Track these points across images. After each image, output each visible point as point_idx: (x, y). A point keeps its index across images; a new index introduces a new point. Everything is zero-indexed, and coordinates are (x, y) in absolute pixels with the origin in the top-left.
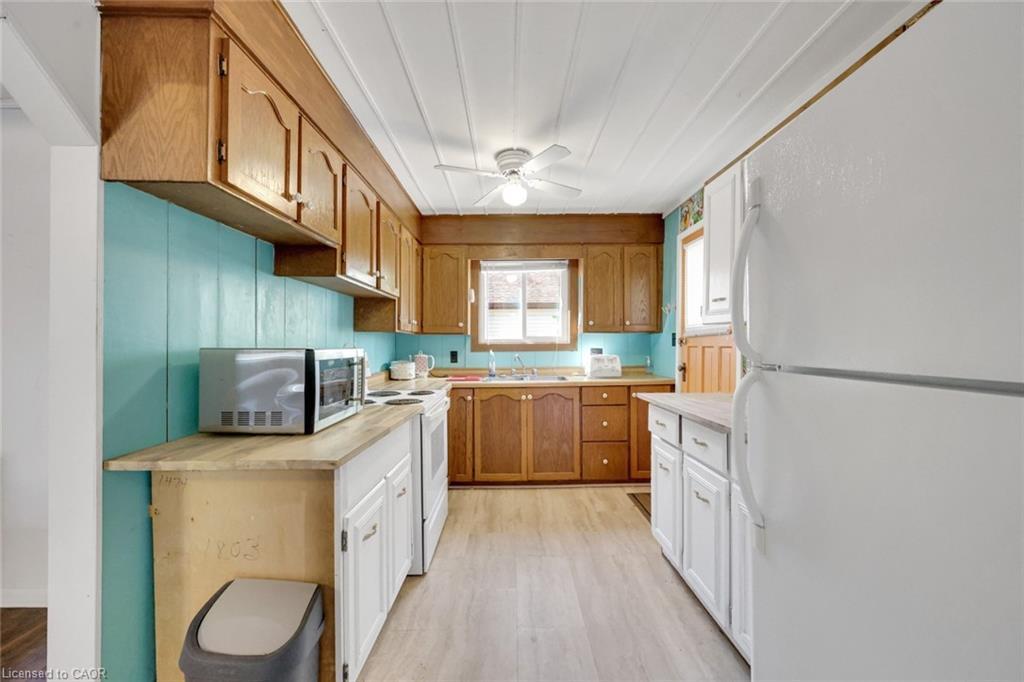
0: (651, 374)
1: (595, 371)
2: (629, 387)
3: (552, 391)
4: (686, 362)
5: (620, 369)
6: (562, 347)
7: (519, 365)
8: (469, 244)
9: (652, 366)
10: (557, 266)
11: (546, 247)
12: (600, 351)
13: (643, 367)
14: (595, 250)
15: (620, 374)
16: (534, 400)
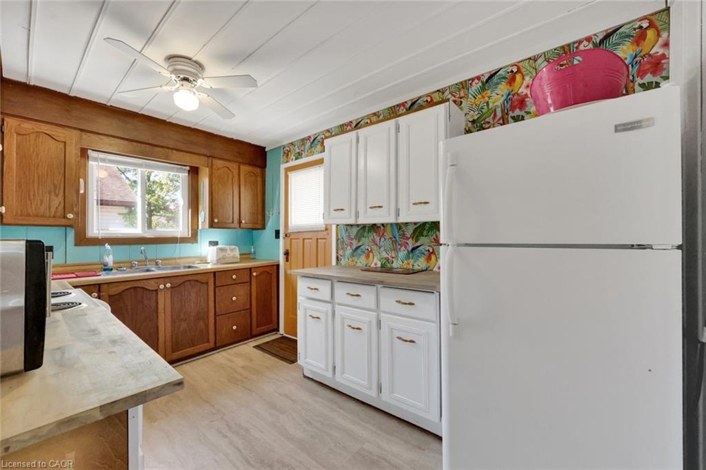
0: (254, 259)
1: (220, 259)
2: (250, 269)
3: (190, 278)
4: (288, 248)
5: (239, 256)
6: (183, 240)
7: (142, 257)
8: (81, 130)
9: (255, 253)
10: (178, 170)
11: (174, 151)
12: (216, 243)
13: (249, 254)
14: (218, 163)
15: (238, 260)
16: (171, 287)
